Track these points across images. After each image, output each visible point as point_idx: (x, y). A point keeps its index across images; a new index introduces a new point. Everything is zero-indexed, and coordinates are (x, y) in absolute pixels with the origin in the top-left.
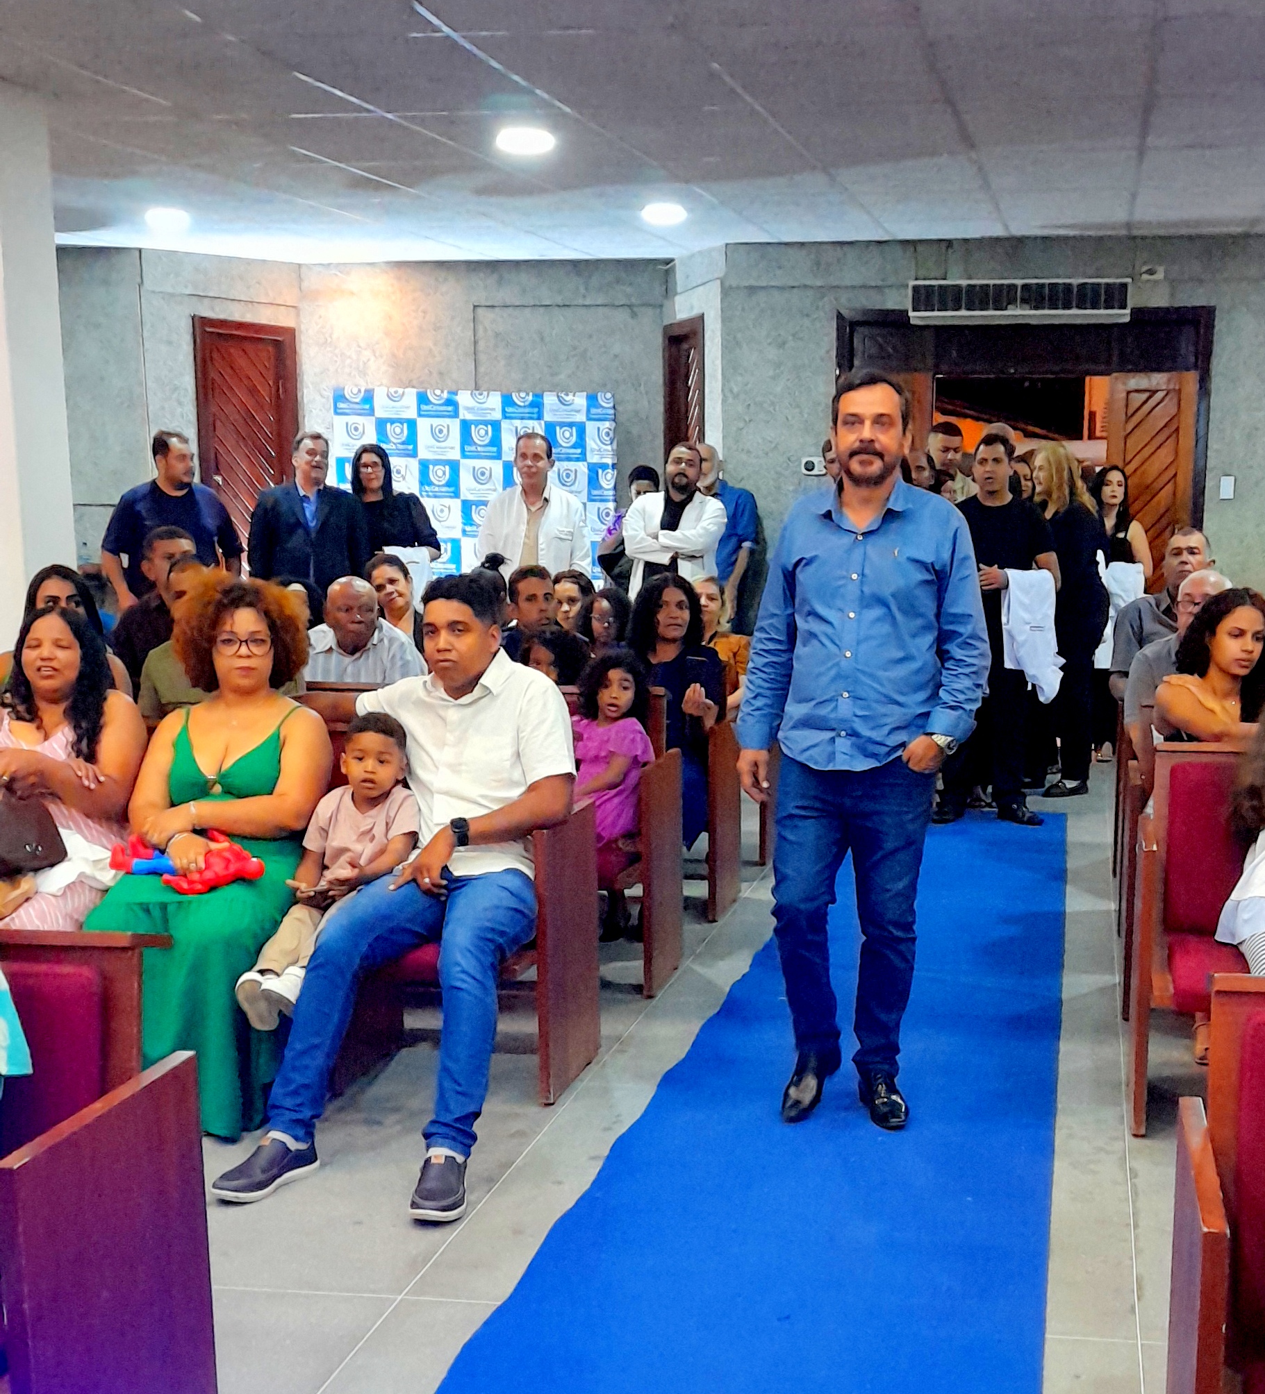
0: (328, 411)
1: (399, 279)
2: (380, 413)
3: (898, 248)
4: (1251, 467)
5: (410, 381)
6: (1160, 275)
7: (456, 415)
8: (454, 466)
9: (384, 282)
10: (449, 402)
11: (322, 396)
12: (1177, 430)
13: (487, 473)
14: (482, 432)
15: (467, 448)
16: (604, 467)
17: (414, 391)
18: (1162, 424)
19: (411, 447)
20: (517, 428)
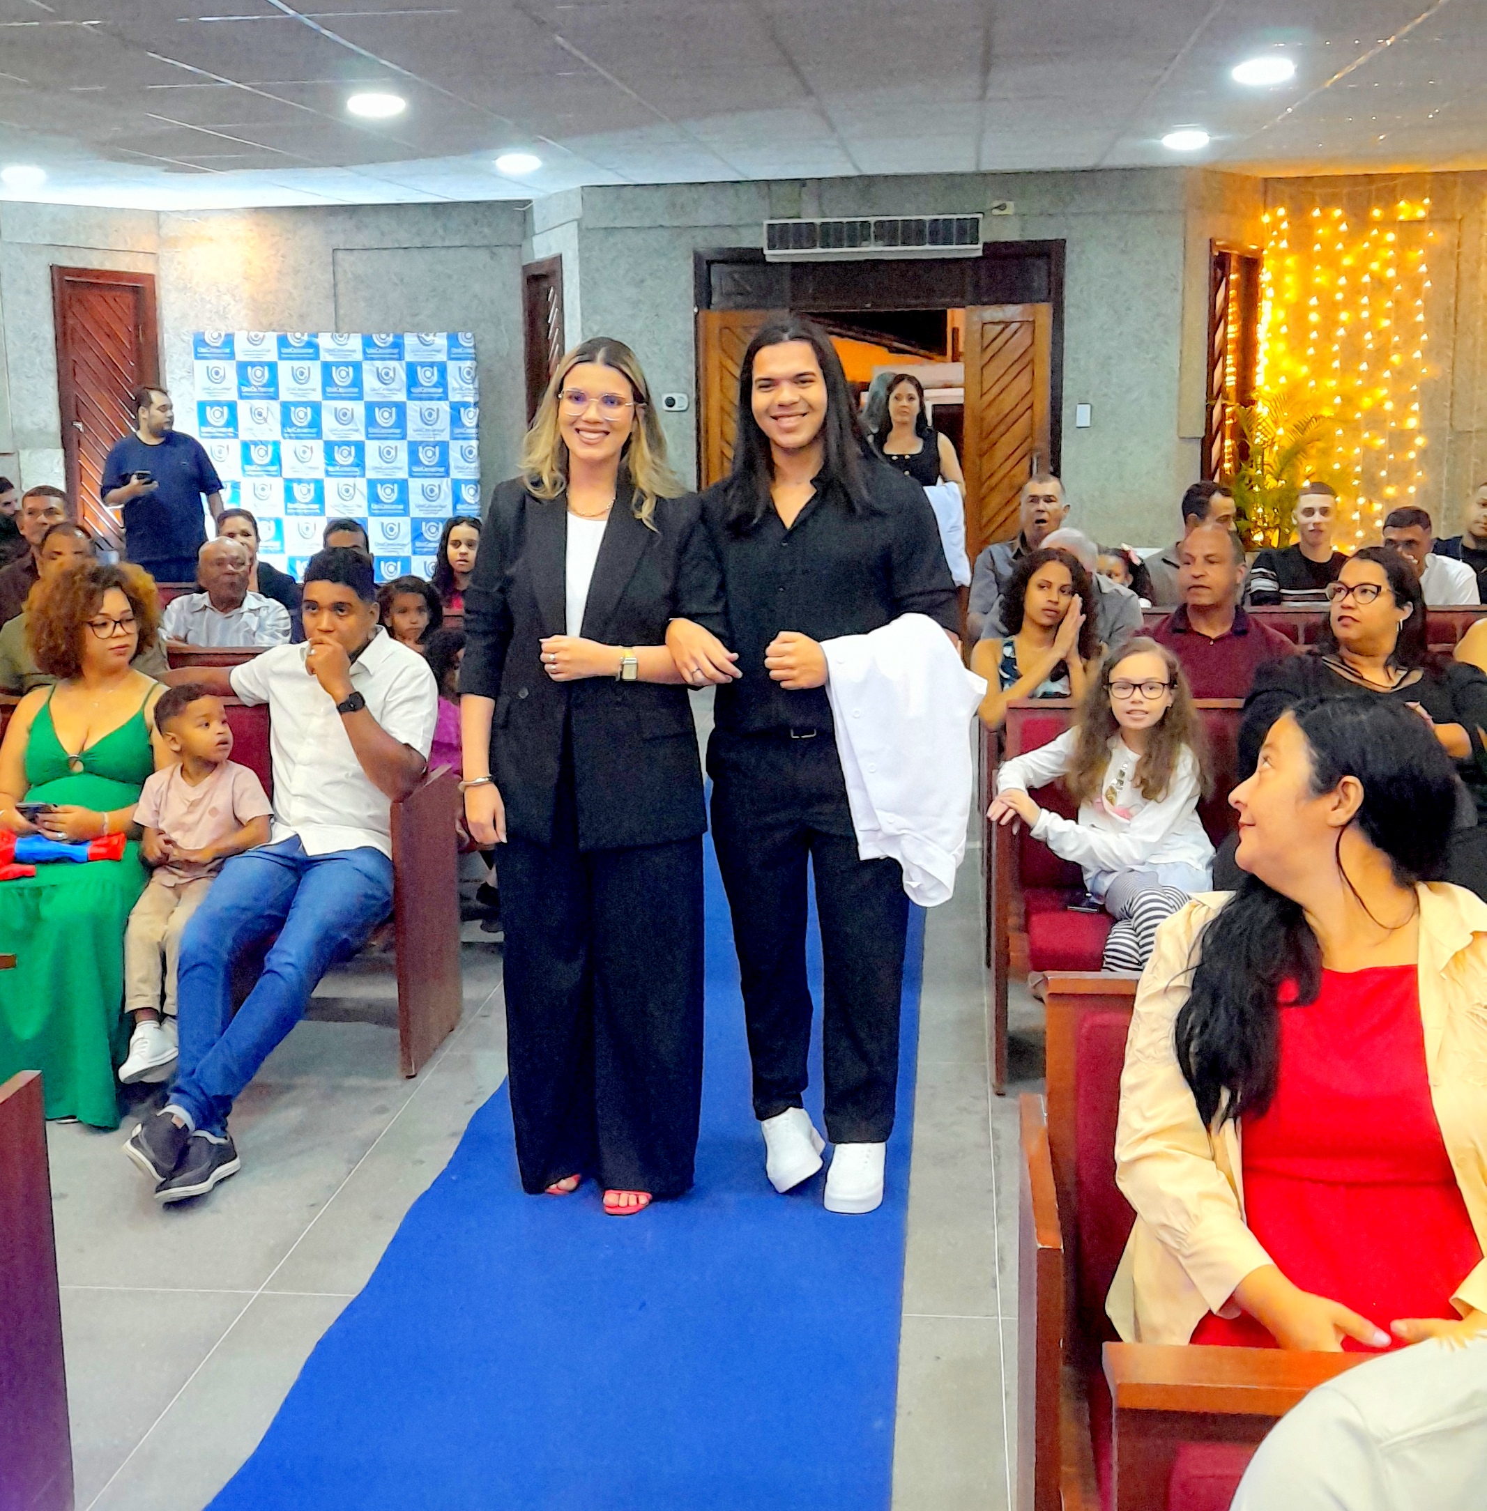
0: (189, 354)
1: (258, 225)
2: (240, 357)
3: (753, 188)
4: (1105, 395)
5: (271, 324)
6: (1010, 210)
7: (316, 357)
8: (316, 408)
9: (242, 227)
10: (310, 345)
11: (184, 341)
12: (1032, 361)
13: (349, 414)
14: (343, 374)
15: (329, 389)
16: (465, 405)
17: (275, 334)
18: (1016, 357)
19: (272, 390)
20: (378, 369)
